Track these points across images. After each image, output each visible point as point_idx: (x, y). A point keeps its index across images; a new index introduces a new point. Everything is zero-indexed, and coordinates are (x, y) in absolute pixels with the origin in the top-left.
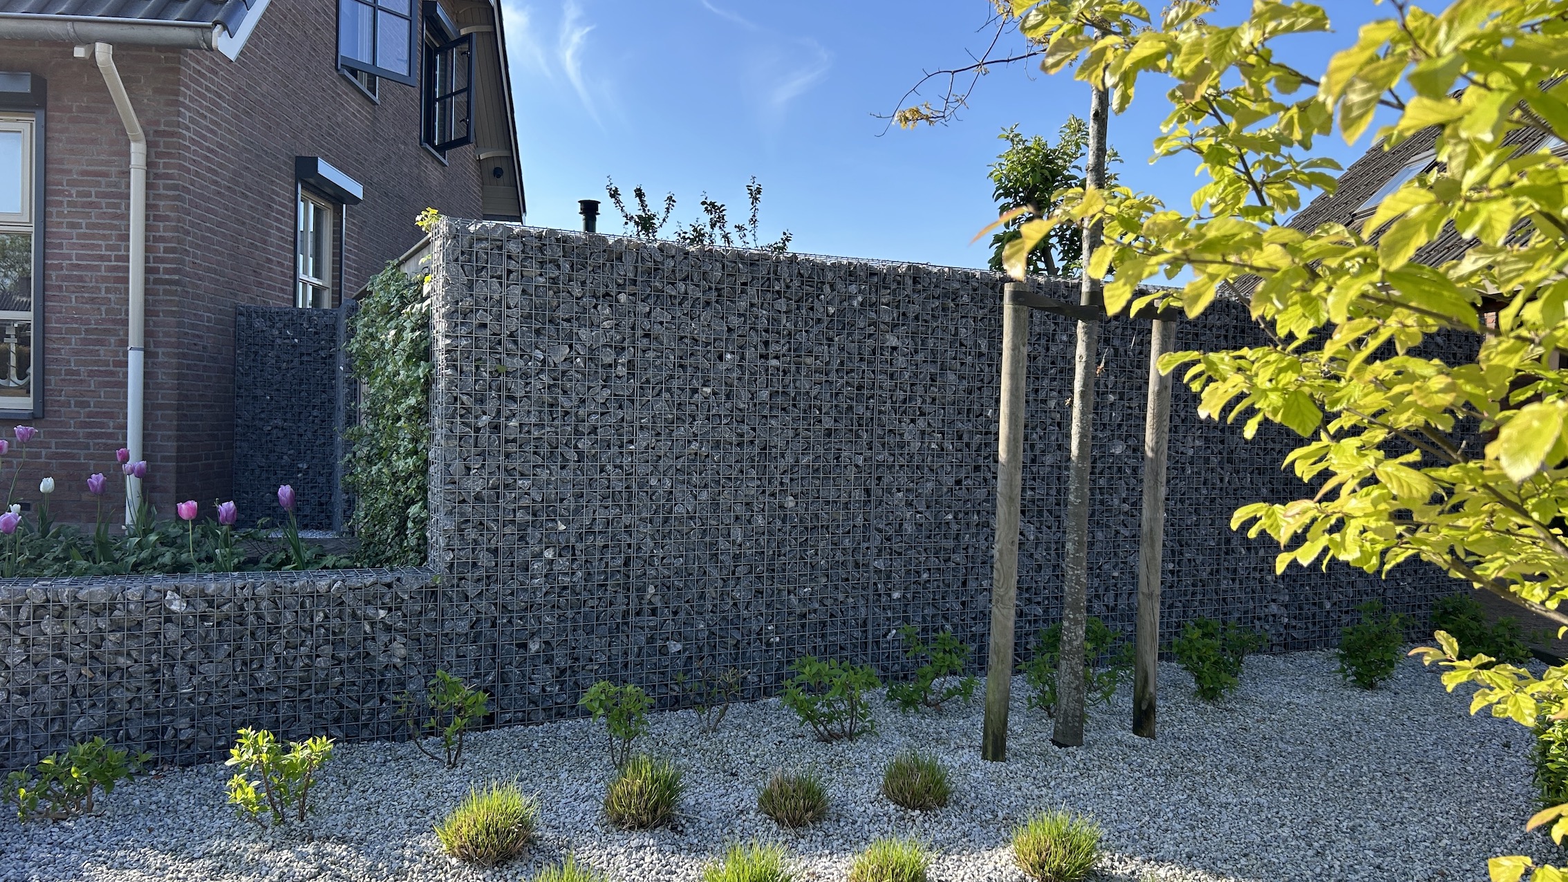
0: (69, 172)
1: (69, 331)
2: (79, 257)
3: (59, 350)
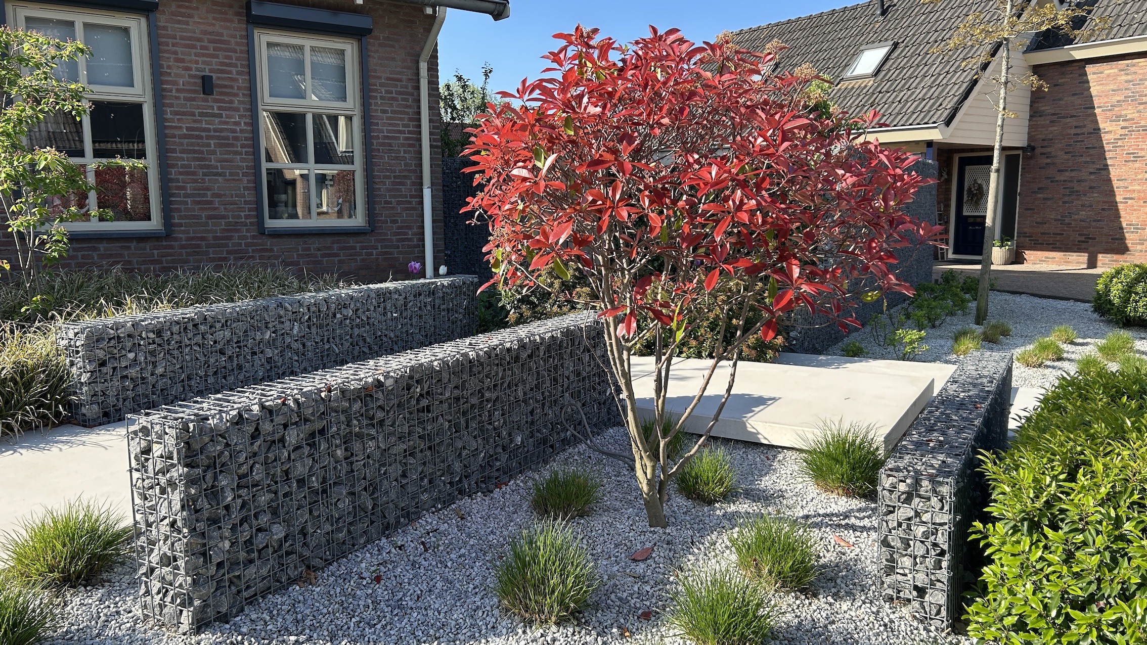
0: (380, 78)
1: (386, 177)
2: (389, 131)
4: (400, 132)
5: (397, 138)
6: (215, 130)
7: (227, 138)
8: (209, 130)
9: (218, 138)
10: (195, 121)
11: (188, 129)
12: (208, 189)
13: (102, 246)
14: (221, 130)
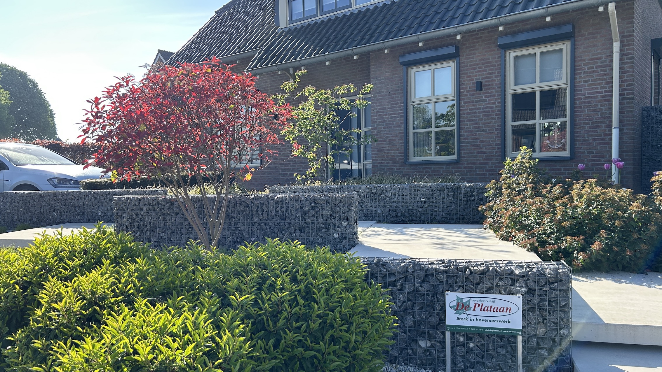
0: (584, 60)
1: (584, 124)
2: (588, 94)
3: (580, 131)
4: (598, 93)
5: (597, 97)
6: (483, 108)
7: (488, 112)
8: (480, 109)
9: (484, 112)
10: (474, 105)
11: (470, 110)
12: (478, 139)
13: (433, 167)
14: (486, 108)
